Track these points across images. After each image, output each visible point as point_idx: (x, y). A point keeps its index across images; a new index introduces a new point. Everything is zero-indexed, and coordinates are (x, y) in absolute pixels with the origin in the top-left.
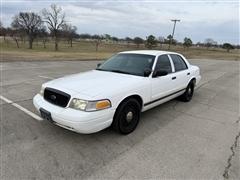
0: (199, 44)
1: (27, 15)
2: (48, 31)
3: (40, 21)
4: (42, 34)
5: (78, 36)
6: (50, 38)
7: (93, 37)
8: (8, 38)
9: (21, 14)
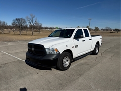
0: (102, 30)
1: (19, 19)
2: (28, 26)
3: (25, 22)
4: (26, 28)
5: (43, 28)
6: (29, 29)
7: (50, 29)
8: (9, 30)
9: (16, 19)
